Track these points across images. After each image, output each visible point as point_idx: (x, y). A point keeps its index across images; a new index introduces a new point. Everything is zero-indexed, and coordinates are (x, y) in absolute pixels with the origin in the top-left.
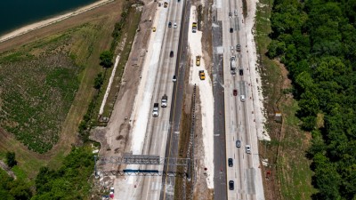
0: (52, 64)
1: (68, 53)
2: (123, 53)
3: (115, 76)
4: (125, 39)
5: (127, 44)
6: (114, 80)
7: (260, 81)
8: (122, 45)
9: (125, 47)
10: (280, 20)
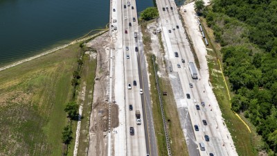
0: (14, 115)
1: (30, 103)
2: (85, 103)
3: (81, 130)
4: (84, 88)
5: (87, 93)
6: (81, 133)
7: (230, 137)
8: (82, 94)
9: (86, 97)
10: (238, 74)
